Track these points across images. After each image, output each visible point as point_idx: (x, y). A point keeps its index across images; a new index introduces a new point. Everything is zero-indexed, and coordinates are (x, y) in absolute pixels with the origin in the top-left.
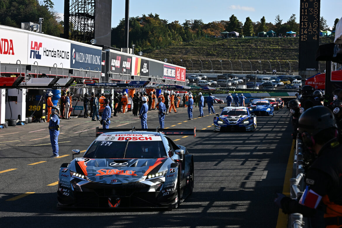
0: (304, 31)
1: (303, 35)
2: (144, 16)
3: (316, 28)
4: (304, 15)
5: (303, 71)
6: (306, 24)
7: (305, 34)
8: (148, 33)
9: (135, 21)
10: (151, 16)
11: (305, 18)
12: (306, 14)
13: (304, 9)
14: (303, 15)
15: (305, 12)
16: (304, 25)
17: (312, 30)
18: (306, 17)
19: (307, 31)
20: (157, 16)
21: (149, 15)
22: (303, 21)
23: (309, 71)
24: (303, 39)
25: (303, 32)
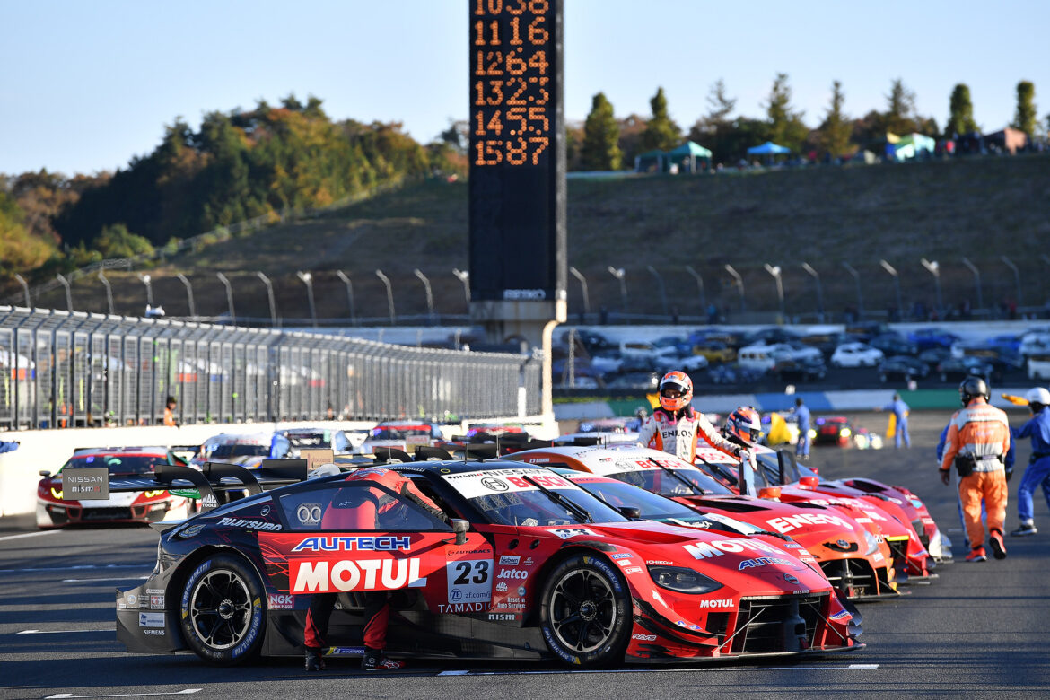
0: (486, 122)
1: (485, 139)
2: (263, 105)
3: (541, 106)
4: (487, 48)
5: (489, 304)
6: (496, 90)
7: (491, 134)
8: (273, 172)
9: (223, 125)
10: (291, 104)
11: (491, 62)
12: (495, 42)
13: (488, 19)
14: (480, 47)
15: (488, 35)
16: (489, 92)
17: (526, 115)
18: (495, 58)
19: (502, 118)
20: (314, 103)
21: (284, 101)
22: (480, 78)
23: (516, 301)
24: (486, 157)
25: (485, 128)
